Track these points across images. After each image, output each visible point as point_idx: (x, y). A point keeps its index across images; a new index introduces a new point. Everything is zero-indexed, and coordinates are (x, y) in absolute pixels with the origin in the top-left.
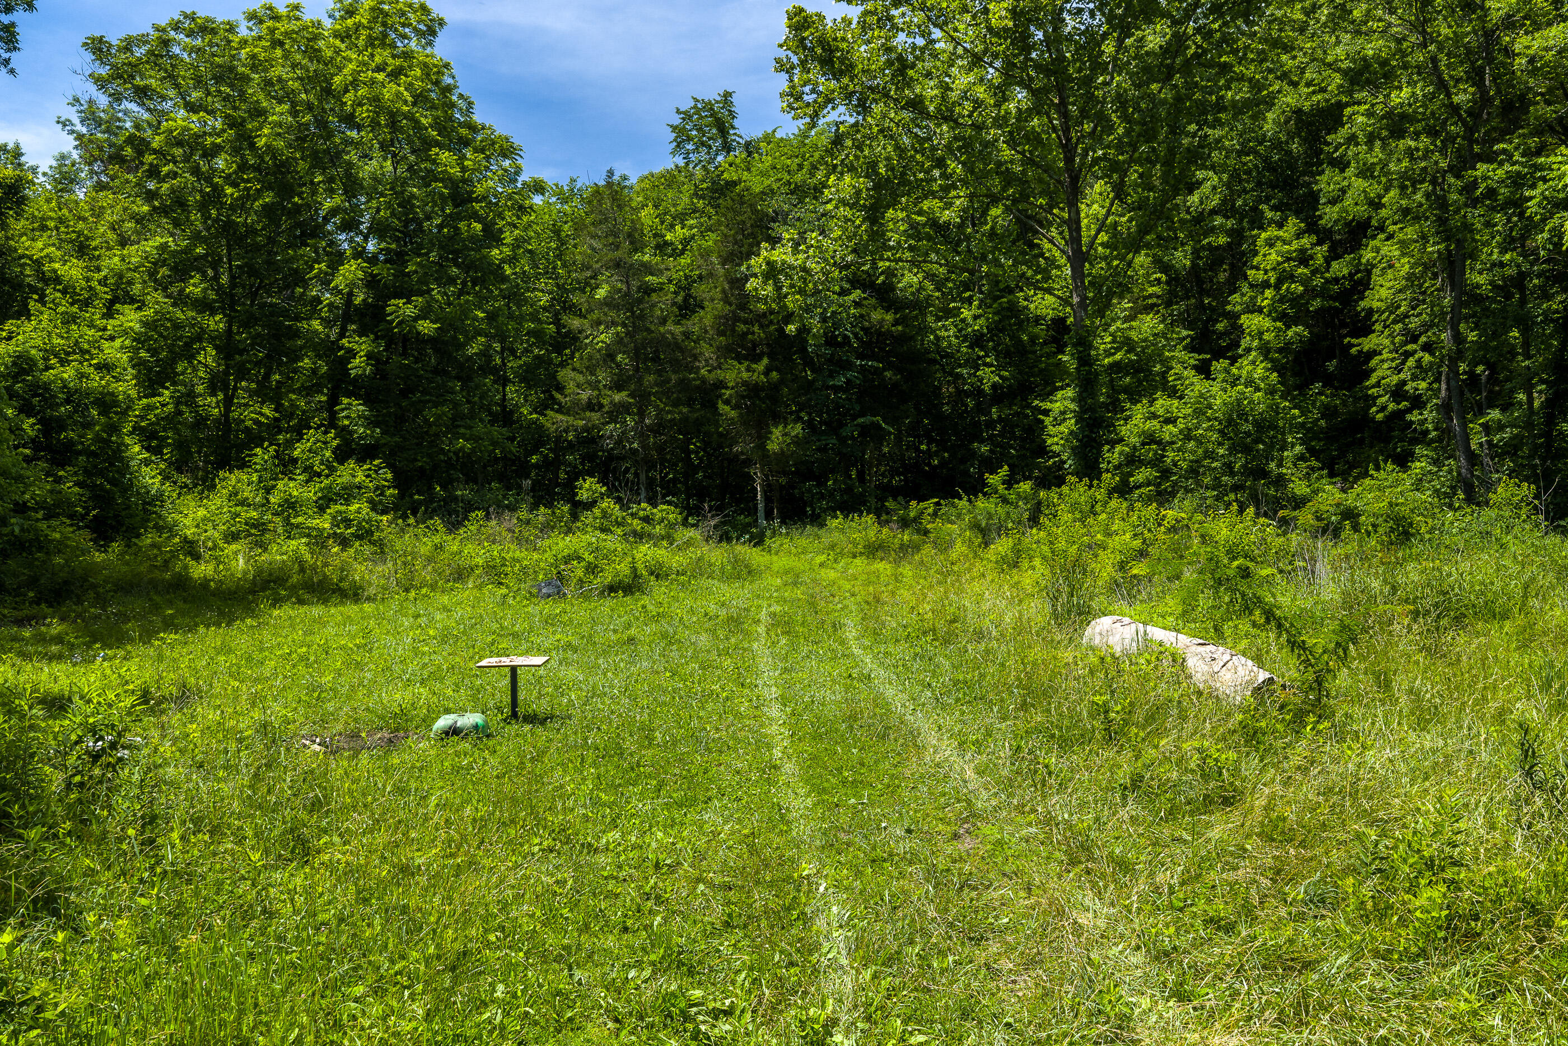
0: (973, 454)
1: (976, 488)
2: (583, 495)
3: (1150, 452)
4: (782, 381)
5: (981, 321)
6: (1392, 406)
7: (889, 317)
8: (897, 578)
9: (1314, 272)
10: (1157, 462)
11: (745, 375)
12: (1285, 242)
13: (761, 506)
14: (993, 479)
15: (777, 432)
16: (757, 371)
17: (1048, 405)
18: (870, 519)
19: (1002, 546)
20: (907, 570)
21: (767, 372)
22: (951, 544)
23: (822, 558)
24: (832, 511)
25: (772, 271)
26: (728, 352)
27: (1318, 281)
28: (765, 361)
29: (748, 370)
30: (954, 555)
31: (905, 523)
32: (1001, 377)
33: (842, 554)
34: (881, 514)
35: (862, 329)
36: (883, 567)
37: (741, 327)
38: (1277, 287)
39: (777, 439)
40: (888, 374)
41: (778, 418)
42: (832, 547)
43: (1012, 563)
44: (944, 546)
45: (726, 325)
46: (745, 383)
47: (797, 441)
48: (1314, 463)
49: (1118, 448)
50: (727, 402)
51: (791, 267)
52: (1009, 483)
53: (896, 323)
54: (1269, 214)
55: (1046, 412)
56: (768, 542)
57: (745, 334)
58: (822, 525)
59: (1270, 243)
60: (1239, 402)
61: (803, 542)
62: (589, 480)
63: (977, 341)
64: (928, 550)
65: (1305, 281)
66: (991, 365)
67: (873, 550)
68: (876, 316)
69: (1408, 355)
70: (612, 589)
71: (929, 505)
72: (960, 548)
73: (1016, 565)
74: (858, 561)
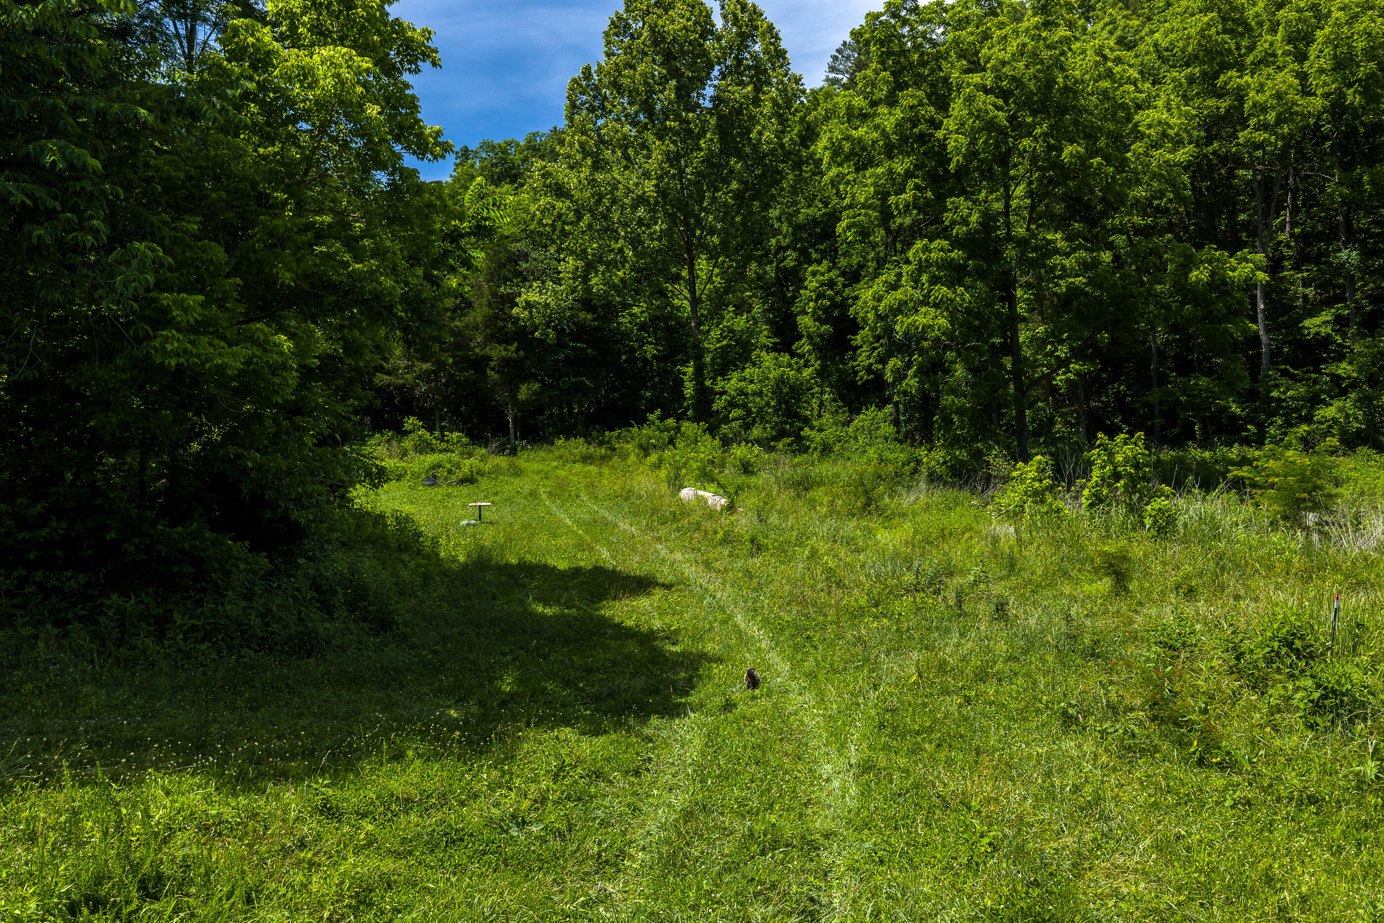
0: (642, 397)
1: (642, 421)
2: (407, 427)
3: (740, 400)
4: (526, 357)
5: (645, 315)
6: (865, 377)
7: (590, 316)
8: (601, 475)
9: (837, 293)
10: (744, 406)
11: (504, 353)
12: (823, 274)
13: (512, 431)
14: (651, 417)
15: (524, 388)
16: (511, 351)
17: (686, 369)
18: (581, 440)
19: (653, 458)
20: (606, 470)
21: (517, 351)
22: (629, 455)
23: (556, 464)
24: (557, 434)
25: (529, 305)
26: (491, 339)
27: (839, 299)
28: (516, 344)
29: (505, 350)
30: (629, 462)
31: (601, 443)
32: (658, 350)
33: (567, 460)
34: (586, 436)
35: (574, 323)
36: (593, 469)
37: (501, 323)
38: (816, 301)
39: (524, 392)
40: (589, 351)
41: (524, 380)
42: (561, 457)
43: (657, 466)
44: (624, 457)
45: (490, 321)
46: (503, 358)
47: (535, 393)
48: (841, 404)
49: (724, 397)
50: (492, 369)
51: (539, 303)
52: (662, 419)
53: (594, 320)
54: (814, 256)
55: (684, 374)
56: (519, 454)
57: (502, 328)
58: (553, 443)
59: (814, 274)
60: (782, 376)
61: (542, 454)
62: (412, 418)
63: (643, 327)
64: (616, 459)
65: (831, 299)
66: (651, 343)
67: (586, 459)
68: (582, 315)
69: (874, 349)
70: (462, 482)
71: (616, 433)
72: (632, 458)
73: (659, 467)
74: (577, 465)
